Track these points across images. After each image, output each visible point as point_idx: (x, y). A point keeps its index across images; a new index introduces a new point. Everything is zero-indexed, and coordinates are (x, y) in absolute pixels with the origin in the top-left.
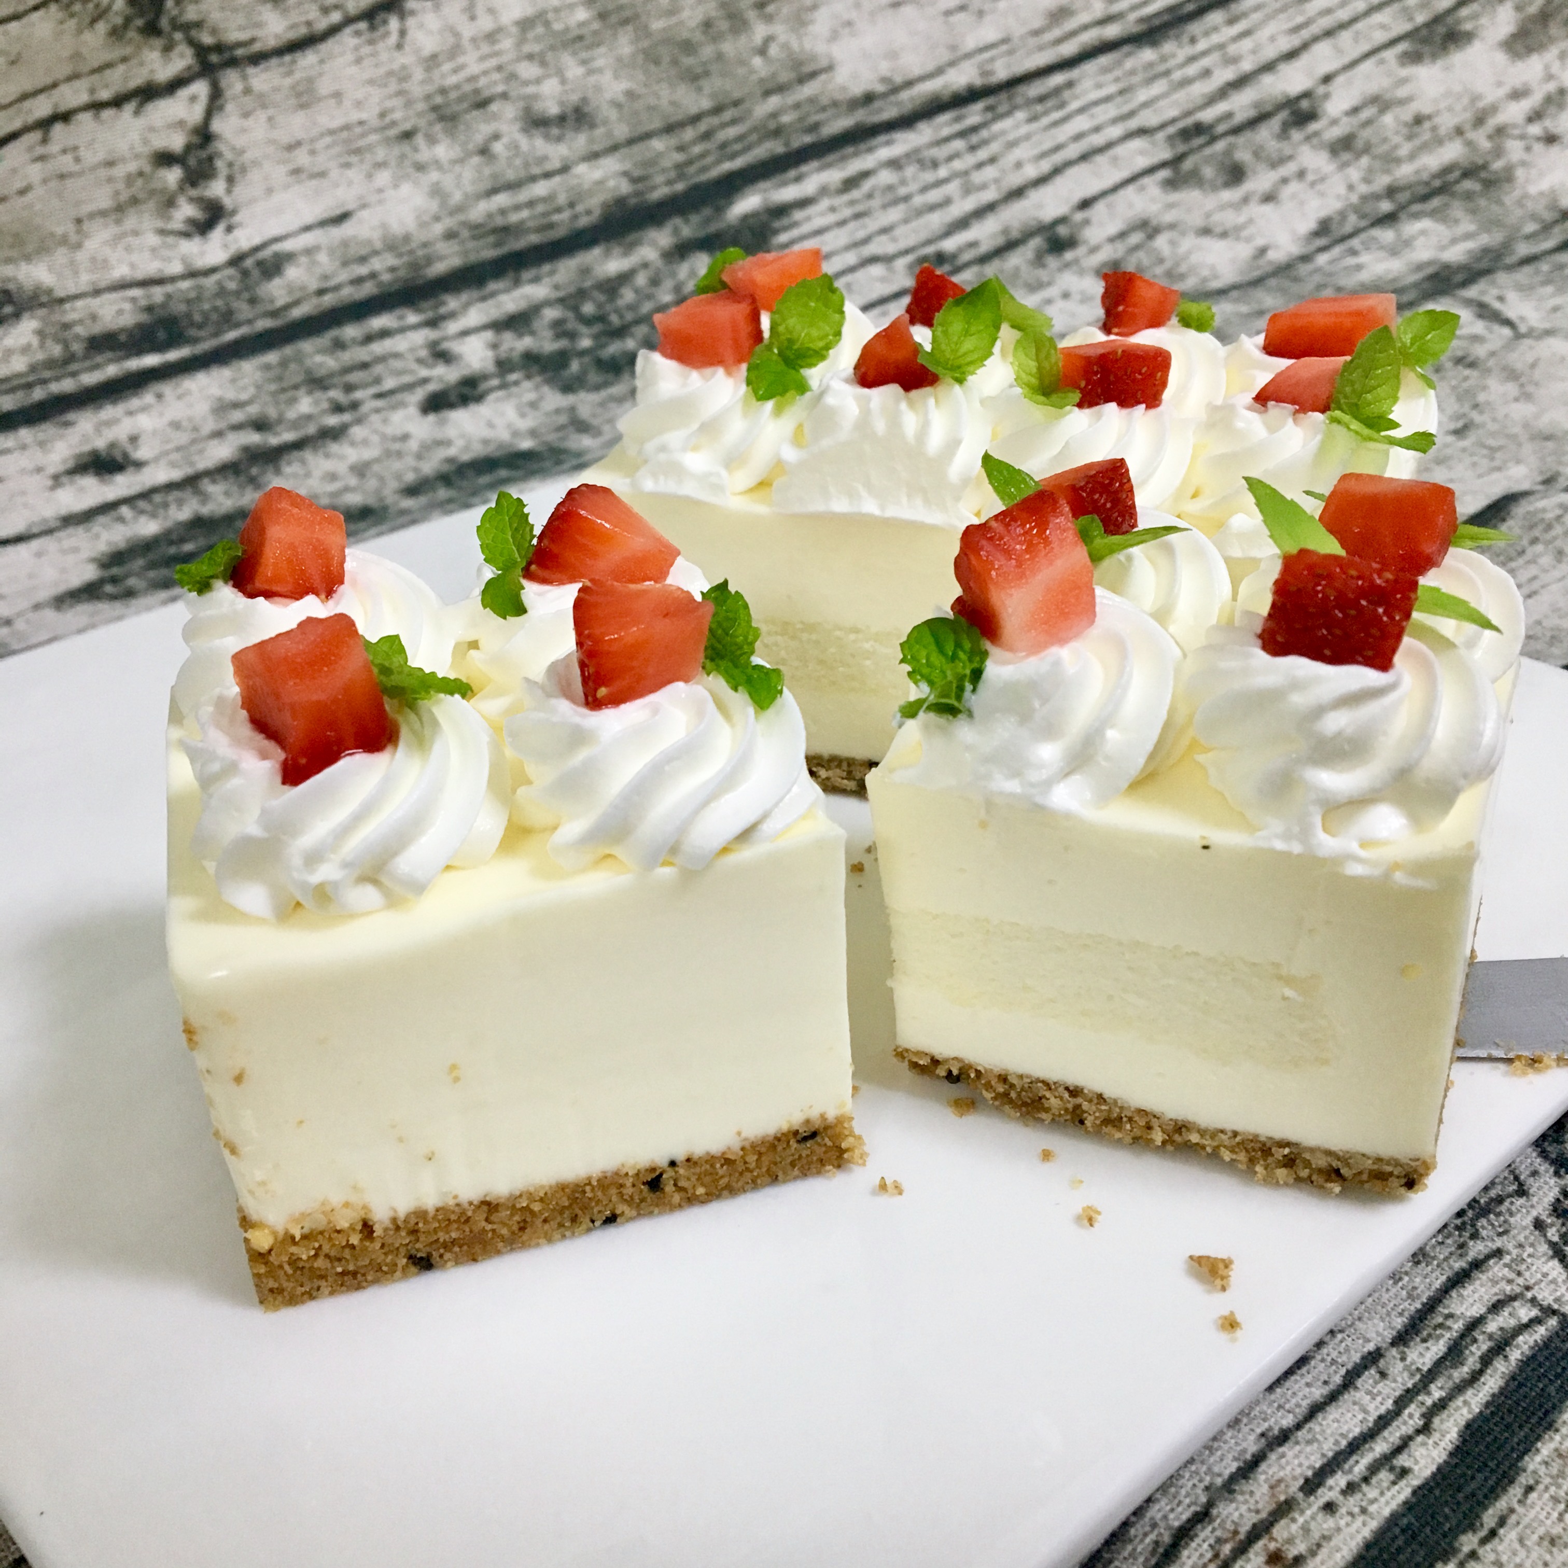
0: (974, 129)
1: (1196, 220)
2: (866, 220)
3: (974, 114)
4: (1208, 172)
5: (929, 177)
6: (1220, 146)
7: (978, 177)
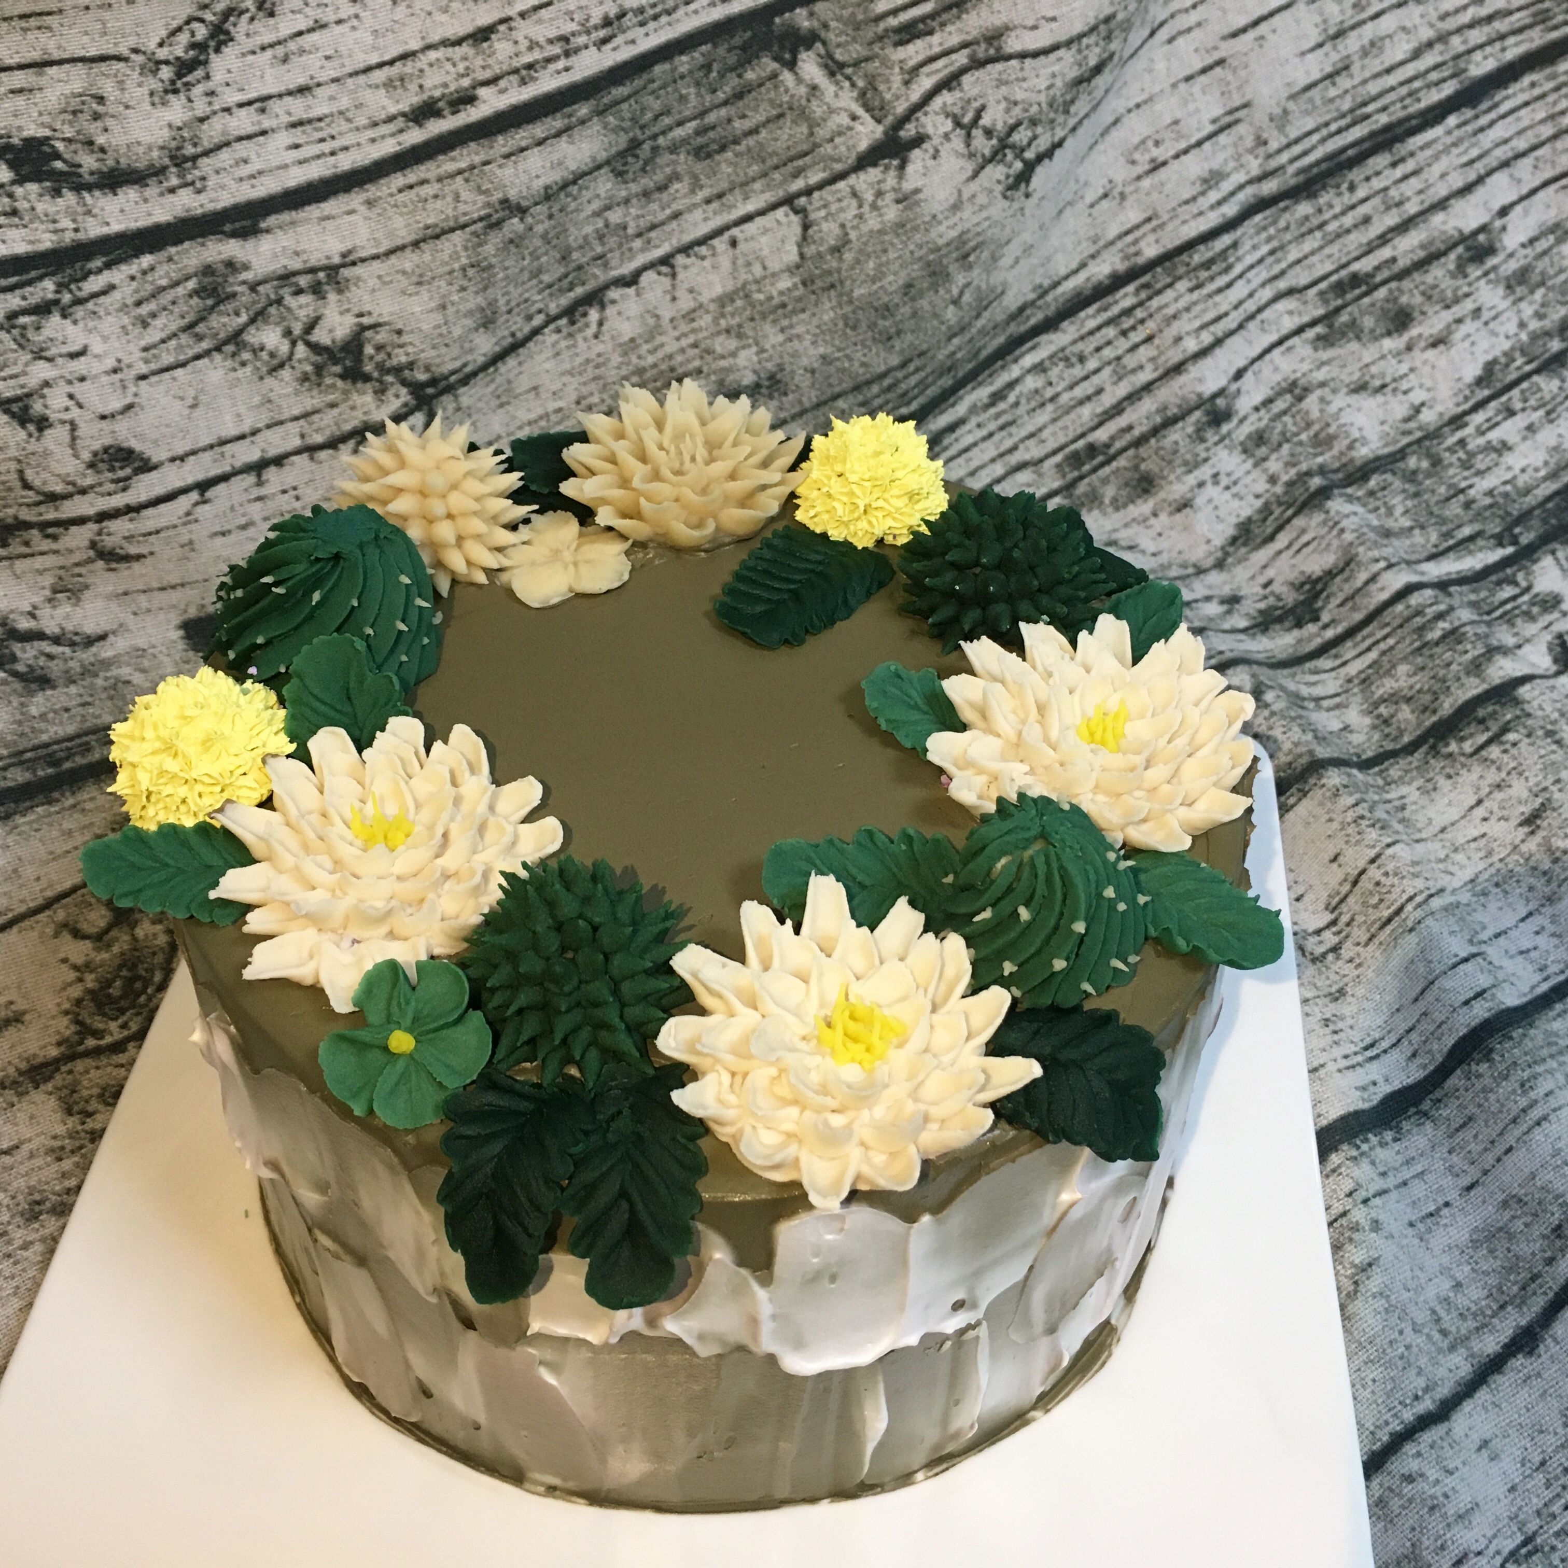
0: (1128, 312)
1: (1352, 374)
2: (1013, 429)
3: (1126, 297)
4: (1368, 322)
5: (1078, 371)
6: (1382, 293)
7: (1130, 361)
